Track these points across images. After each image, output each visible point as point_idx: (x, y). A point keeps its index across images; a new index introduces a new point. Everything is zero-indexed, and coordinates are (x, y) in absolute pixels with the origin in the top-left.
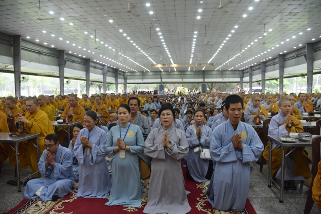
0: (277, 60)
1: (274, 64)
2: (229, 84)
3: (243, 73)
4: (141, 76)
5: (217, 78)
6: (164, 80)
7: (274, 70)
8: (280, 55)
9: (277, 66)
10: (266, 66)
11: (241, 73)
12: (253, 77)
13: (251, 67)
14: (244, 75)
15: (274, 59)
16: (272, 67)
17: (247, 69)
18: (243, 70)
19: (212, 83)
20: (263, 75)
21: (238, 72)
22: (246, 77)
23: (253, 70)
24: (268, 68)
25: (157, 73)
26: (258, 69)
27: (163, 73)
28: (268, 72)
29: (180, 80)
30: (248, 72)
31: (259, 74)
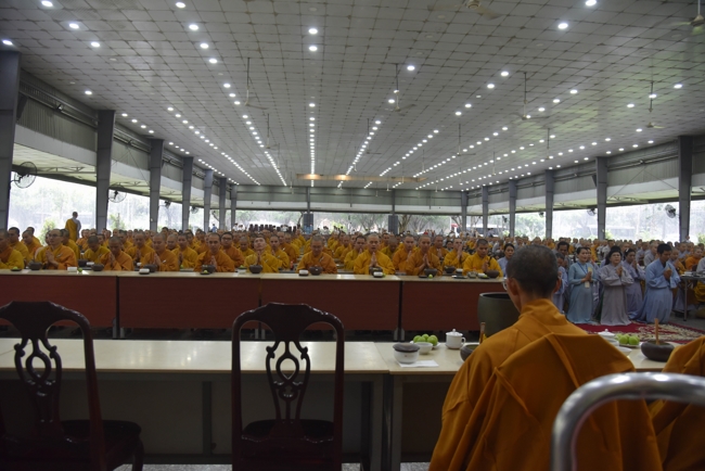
0: (539, 179)
1: (534, 185)
2: (433, 217)
3: (468, 198)
4: (267, 195)
5: (418, 205)
6: (314, 205)
7: (534, 196)
8: (548, 171)
9: (541, 189)
10: (517, 188)
11: (464, 196)
12: (490, 205)
13: (488, 187)
14: (470, 200)
15: (534, 176)
16: (530, 190)
17: (478, 189)
18: (467, 192)
19: (405, 214)
20: (513, 204)
21: (458, 196)
22: (473, 204)
23: (490, 193)
24: (522, 192)
25: (302, 190)
26: (502, 191)
27: (313, 191)
28: (521, 198)
29: (346, 206)
30: (478, 196)
31: (503, 200)
